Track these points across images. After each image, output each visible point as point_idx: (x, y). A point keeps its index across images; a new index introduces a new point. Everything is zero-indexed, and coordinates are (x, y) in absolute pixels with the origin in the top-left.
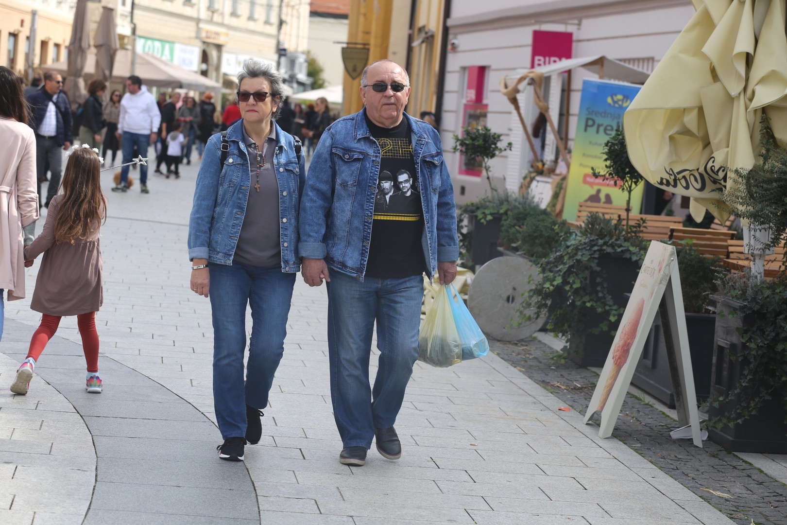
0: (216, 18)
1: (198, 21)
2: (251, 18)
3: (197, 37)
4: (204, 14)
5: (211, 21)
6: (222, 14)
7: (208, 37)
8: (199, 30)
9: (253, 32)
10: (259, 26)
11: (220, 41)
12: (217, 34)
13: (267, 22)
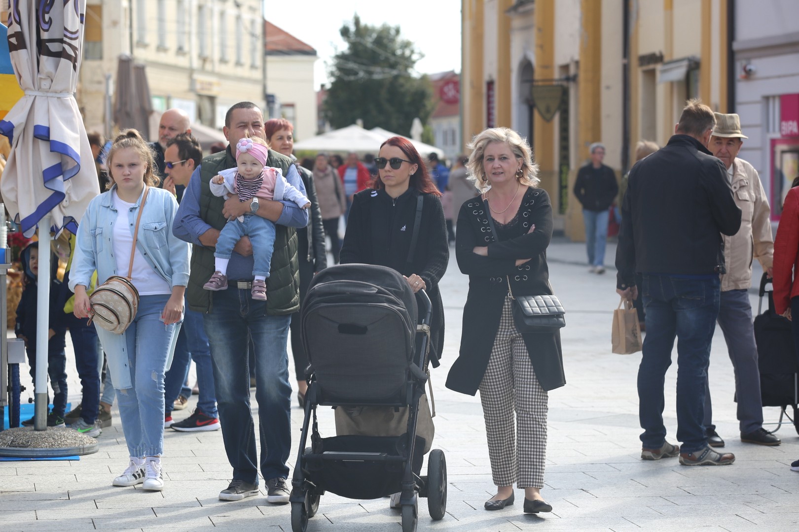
0: (208, 67)
1: (191, 71)
2: (238, 64)
3: (192, 89)
4: (196, 64)
5: (203, 70)
6: (212, 61)
7: (203, 89)
8: (192, 81)
9: (241, 79)
10: (244, 72)
11: (213, 93)
12: (210, 84)
13: (253, 67)
